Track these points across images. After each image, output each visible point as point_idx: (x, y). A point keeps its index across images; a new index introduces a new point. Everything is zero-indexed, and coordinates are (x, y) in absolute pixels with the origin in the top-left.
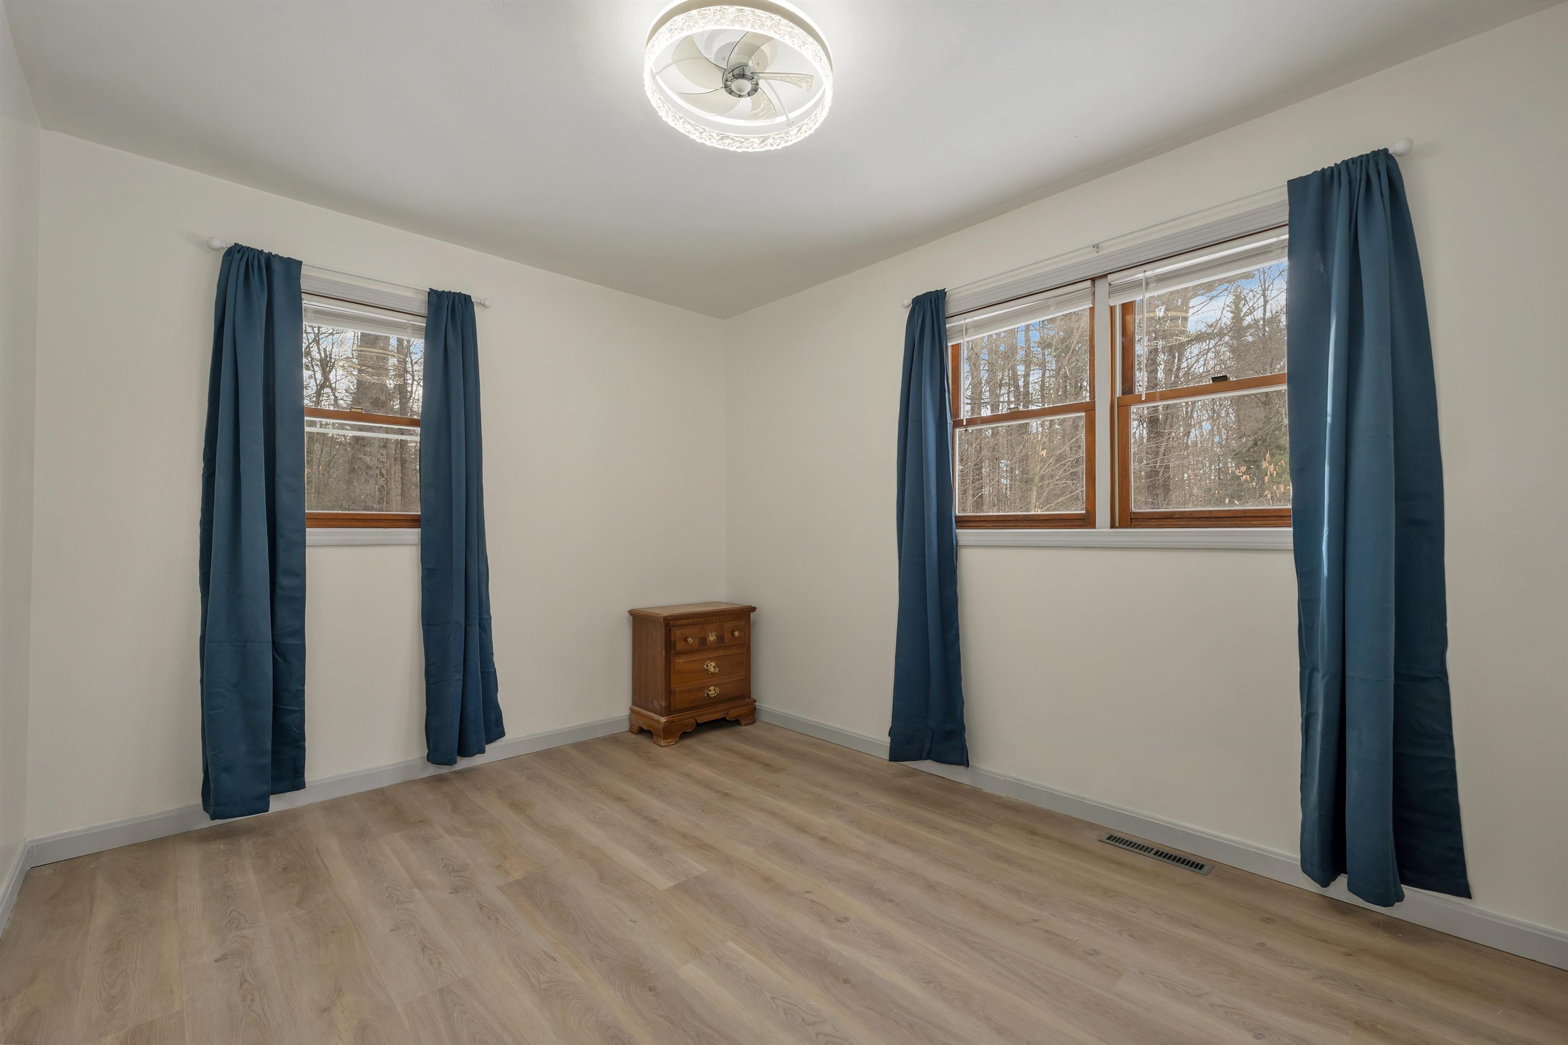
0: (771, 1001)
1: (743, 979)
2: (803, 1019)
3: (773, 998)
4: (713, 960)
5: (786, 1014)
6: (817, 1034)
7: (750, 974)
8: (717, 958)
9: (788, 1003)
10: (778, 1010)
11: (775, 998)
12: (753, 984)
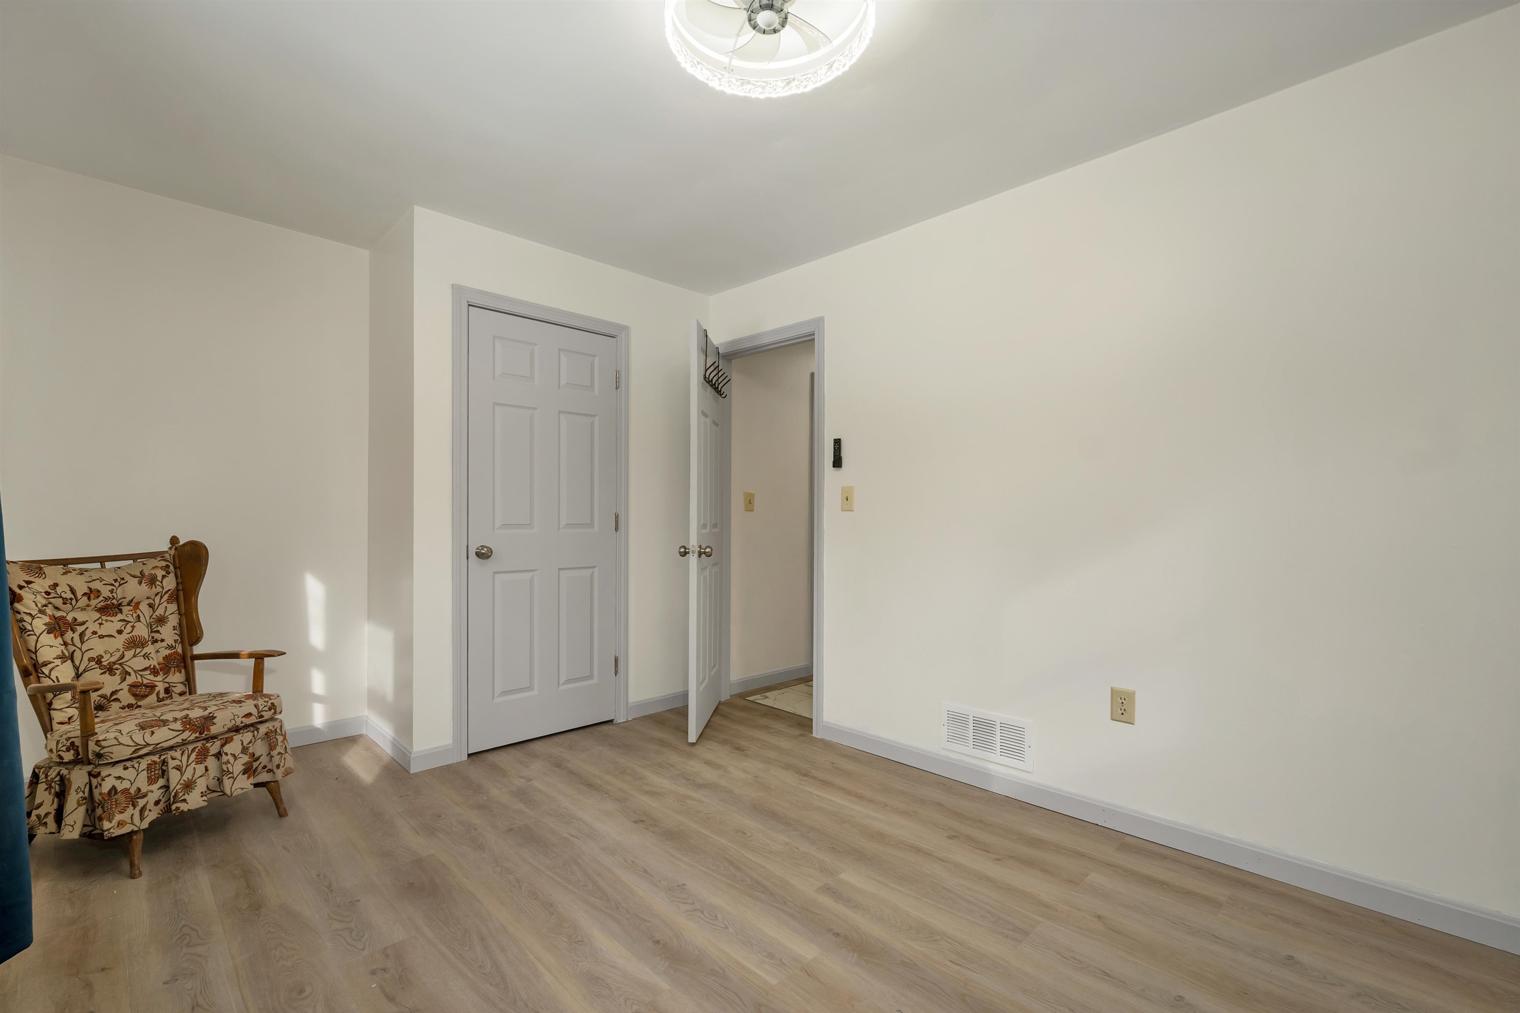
0: (728, 926)
1: (755, 943)
2: (703, 913)
3: (727, 928)
4: (789, 963)
5: (716, 916)
6: (693, 903)
7: (748, 949)
8: (784, 964)
9: (713, 924)
10: (723, 919)
11: (725, 928)
12: (746, 940)
